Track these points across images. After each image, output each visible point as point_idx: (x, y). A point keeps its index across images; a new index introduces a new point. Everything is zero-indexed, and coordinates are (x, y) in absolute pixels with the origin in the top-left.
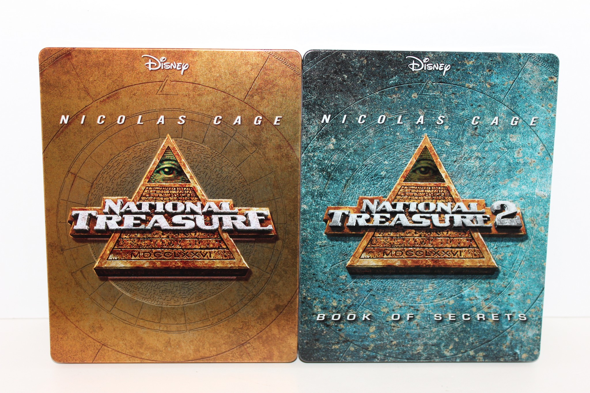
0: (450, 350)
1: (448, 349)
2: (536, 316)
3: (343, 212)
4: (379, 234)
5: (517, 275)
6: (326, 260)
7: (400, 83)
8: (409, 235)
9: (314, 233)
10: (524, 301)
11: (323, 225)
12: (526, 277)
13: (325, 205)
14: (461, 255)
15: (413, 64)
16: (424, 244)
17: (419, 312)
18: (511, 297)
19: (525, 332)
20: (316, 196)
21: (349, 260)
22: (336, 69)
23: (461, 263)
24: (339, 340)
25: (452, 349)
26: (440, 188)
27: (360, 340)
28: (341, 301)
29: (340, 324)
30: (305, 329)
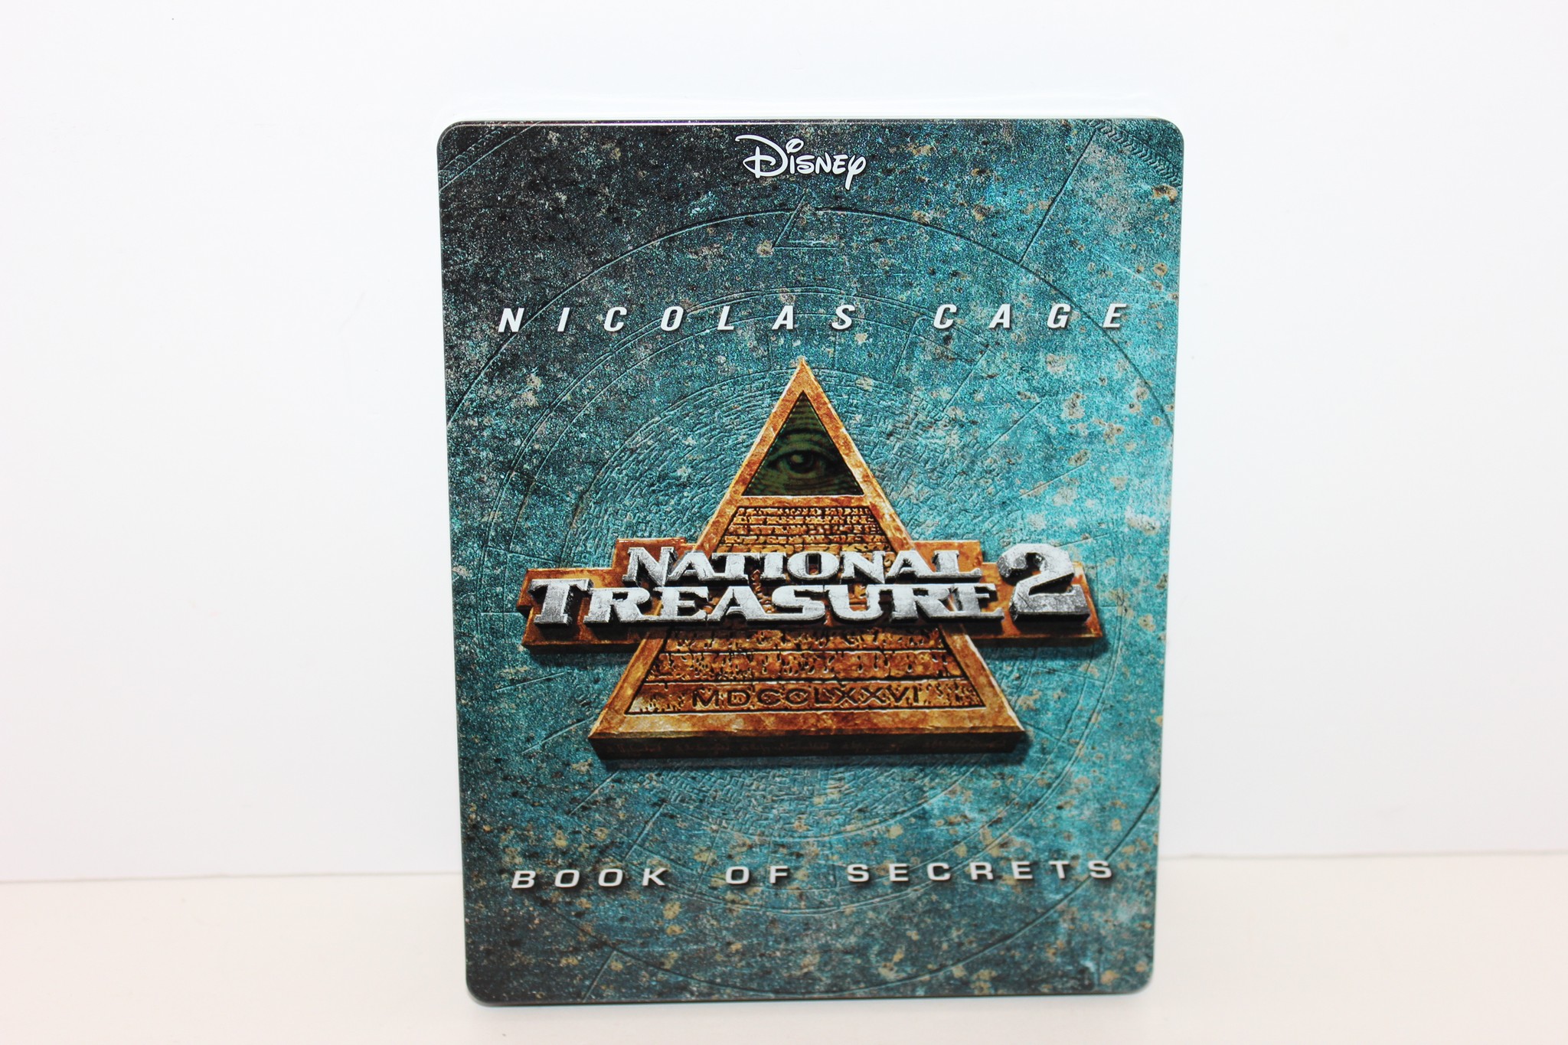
0: (896, 964)
1: (891, 960)
2: (1140, 866)
3: (572, 584)
4: (680, 645)
5: (1081, 751)
6: (531, 721)
7: (720, 212)
8: (764, 645)
9: (493, 645)
10: (1104, 823)
11: (516, 621)
12: (1107, 756)
13: (520, 567)
14: (916, 699)
15: (758, 157)
16: (811, 671)
17: (803, 862)
18: (1065, 813)
19: (1110, 911)
20: (493, 540)
21: (595, 719)
22: (533, 175)
23: (918, 722)
24: (579, 942)
25: (901, 961)
26: (848, 511)
27: (639, 941)
28: (579, 832)
29: (579, 897)
30: (480, 913)
